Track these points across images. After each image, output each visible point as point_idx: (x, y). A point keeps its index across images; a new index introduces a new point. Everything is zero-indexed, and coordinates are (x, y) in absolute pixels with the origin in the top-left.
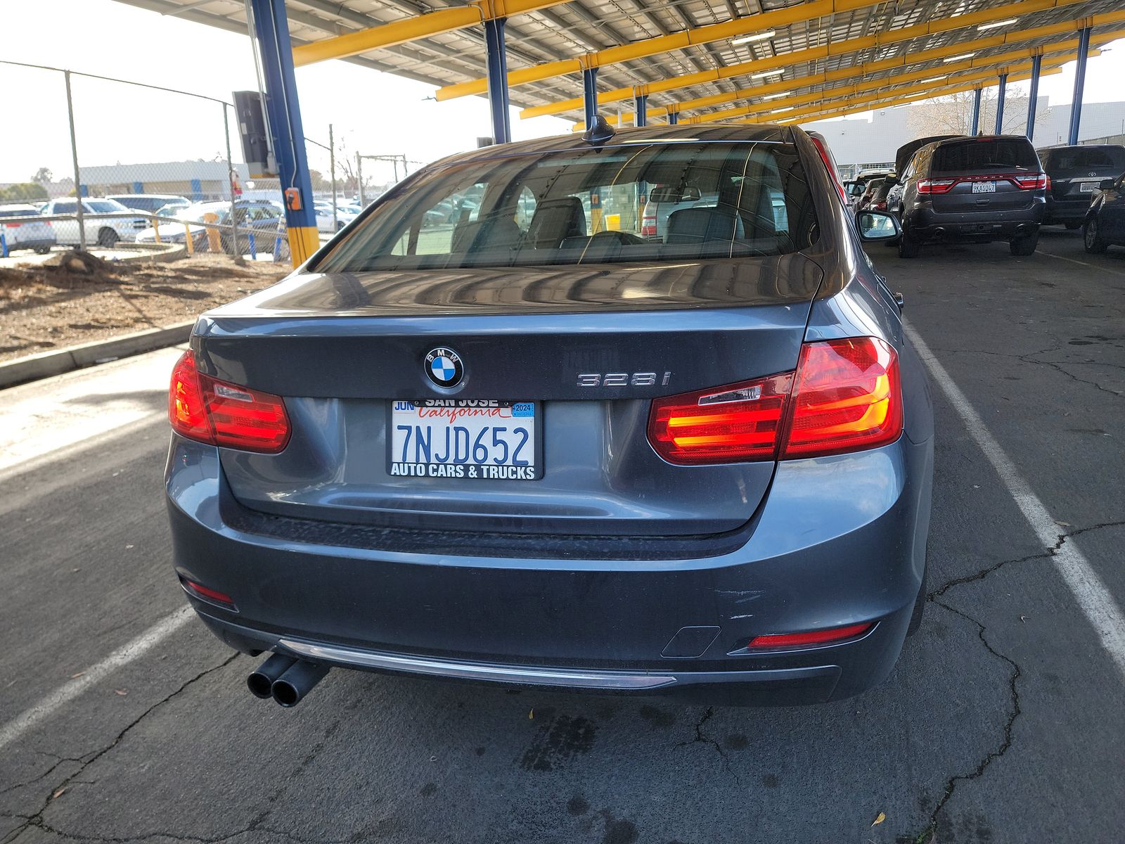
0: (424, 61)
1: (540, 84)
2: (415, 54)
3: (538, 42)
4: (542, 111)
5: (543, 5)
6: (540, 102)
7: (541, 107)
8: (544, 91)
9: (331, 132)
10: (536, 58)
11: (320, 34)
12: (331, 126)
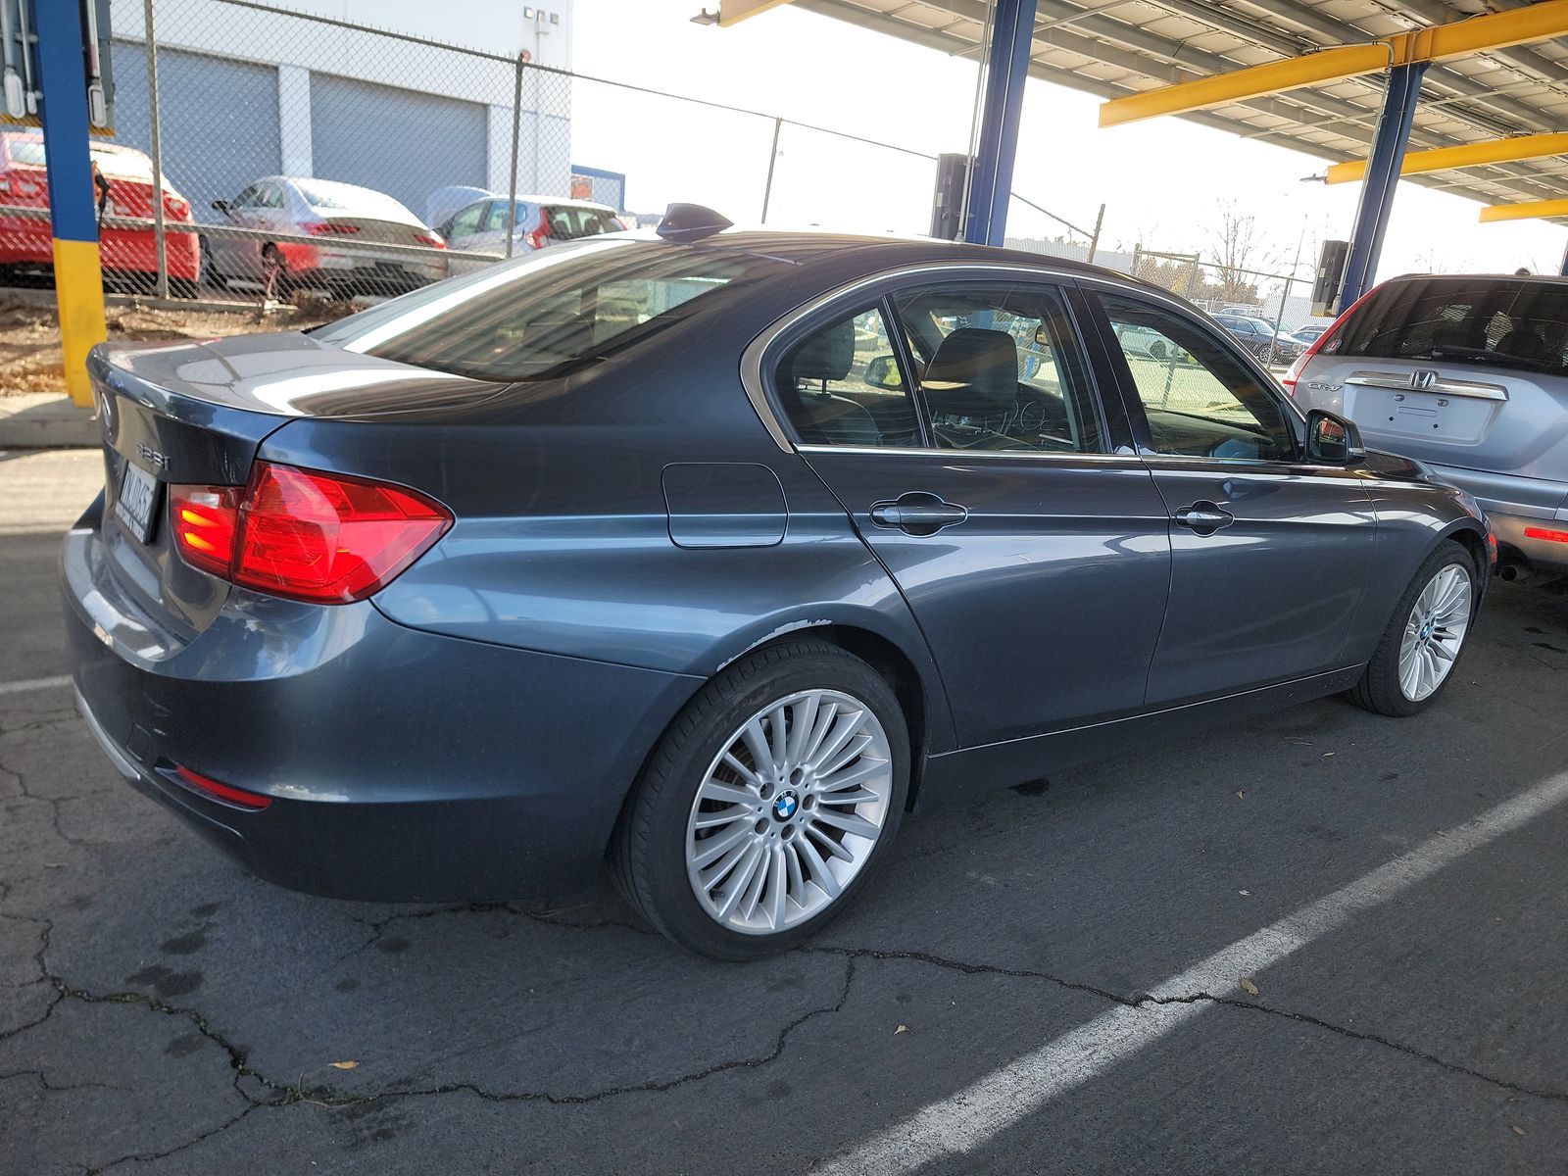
0: (1307, 123)
1: (1523, 167)
2: (1295, 113)
3: (1515, 102)
4: (1526, 212)
5: (1510, 41)
6: (1522, 196)
7: (1526, 205)
8: (1528, 179)
9: (1101, 215)
10: (1510, 127)
11: (1153, 83)
12: (1103, 206)
